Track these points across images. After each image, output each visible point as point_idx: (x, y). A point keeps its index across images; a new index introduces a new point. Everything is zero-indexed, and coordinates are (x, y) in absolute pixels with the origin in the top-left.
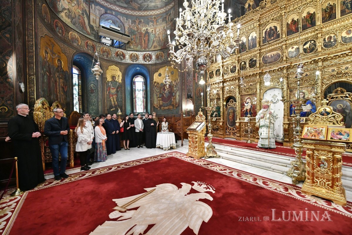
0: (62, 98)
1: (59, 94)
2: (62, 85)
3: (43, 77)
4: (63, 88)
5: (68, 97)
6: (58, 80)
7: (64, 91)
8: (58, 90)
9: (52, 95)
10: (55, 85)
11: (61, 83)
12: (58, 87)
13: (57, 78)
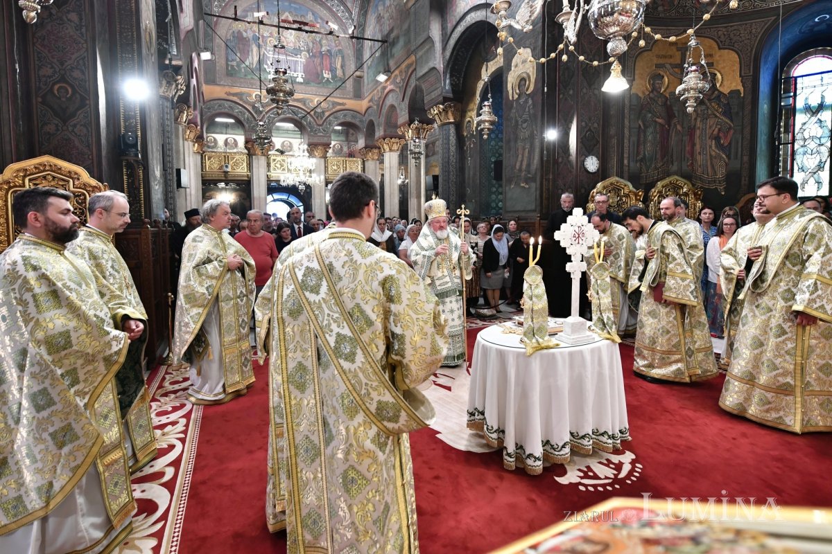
0: (711, 163)
1: (698, 157)
2: (715, 132)
3: (641, 132)
4: (717, 138)
5: (736, 158)
6: (699, 124)
7: (723, 145)
8: (698, 147)
9: (676, 164)
10: (686, 138)
11: (710, 127)
12: (697, 141)
13: (696, 119)
